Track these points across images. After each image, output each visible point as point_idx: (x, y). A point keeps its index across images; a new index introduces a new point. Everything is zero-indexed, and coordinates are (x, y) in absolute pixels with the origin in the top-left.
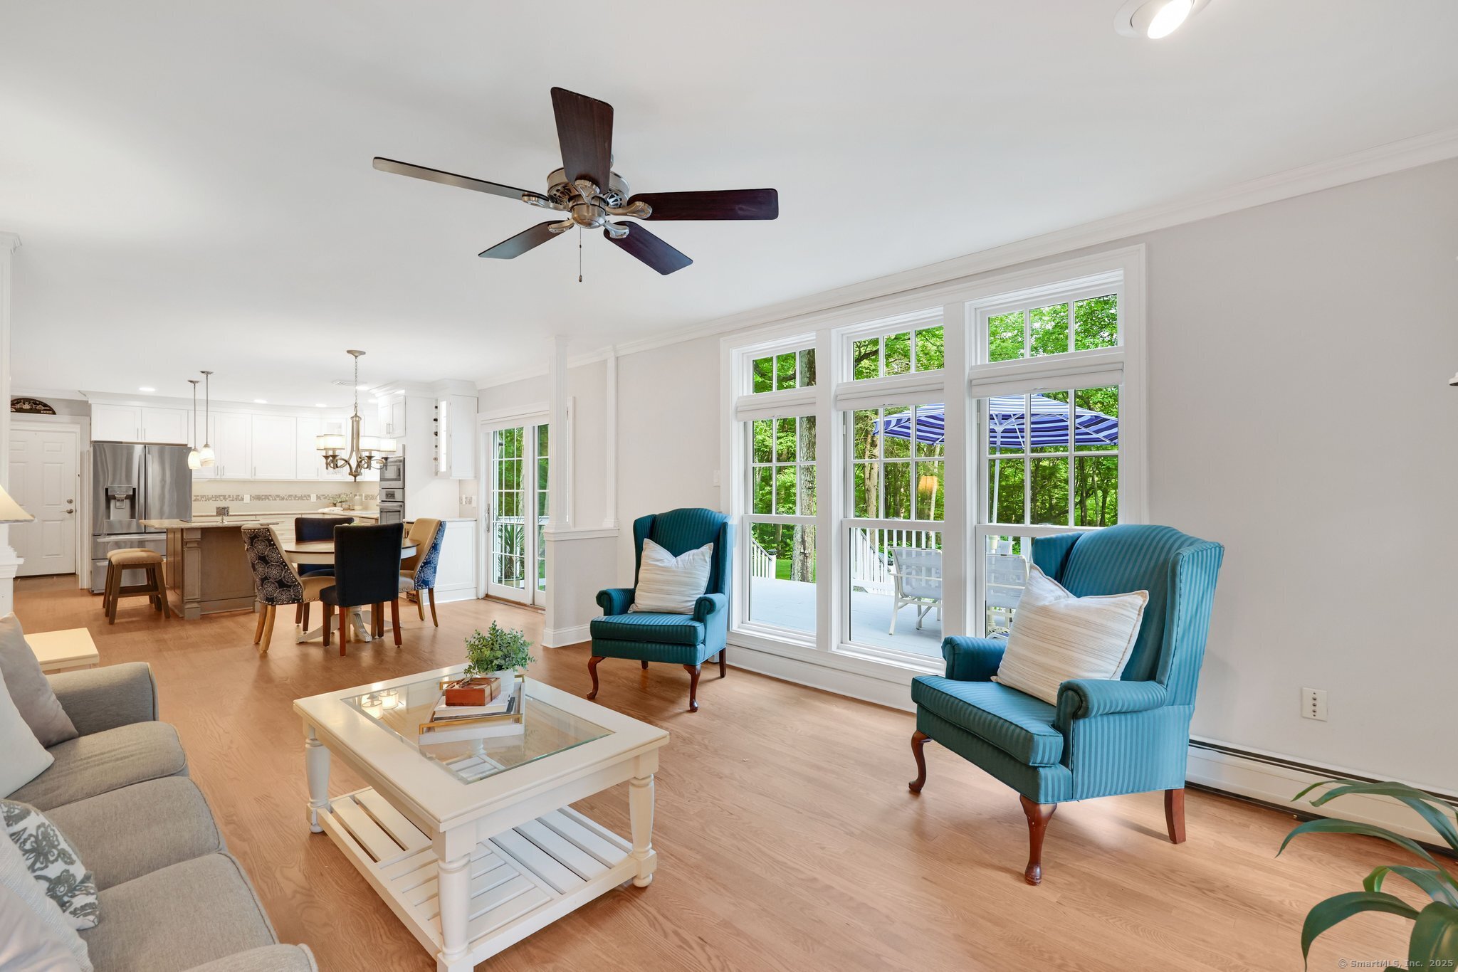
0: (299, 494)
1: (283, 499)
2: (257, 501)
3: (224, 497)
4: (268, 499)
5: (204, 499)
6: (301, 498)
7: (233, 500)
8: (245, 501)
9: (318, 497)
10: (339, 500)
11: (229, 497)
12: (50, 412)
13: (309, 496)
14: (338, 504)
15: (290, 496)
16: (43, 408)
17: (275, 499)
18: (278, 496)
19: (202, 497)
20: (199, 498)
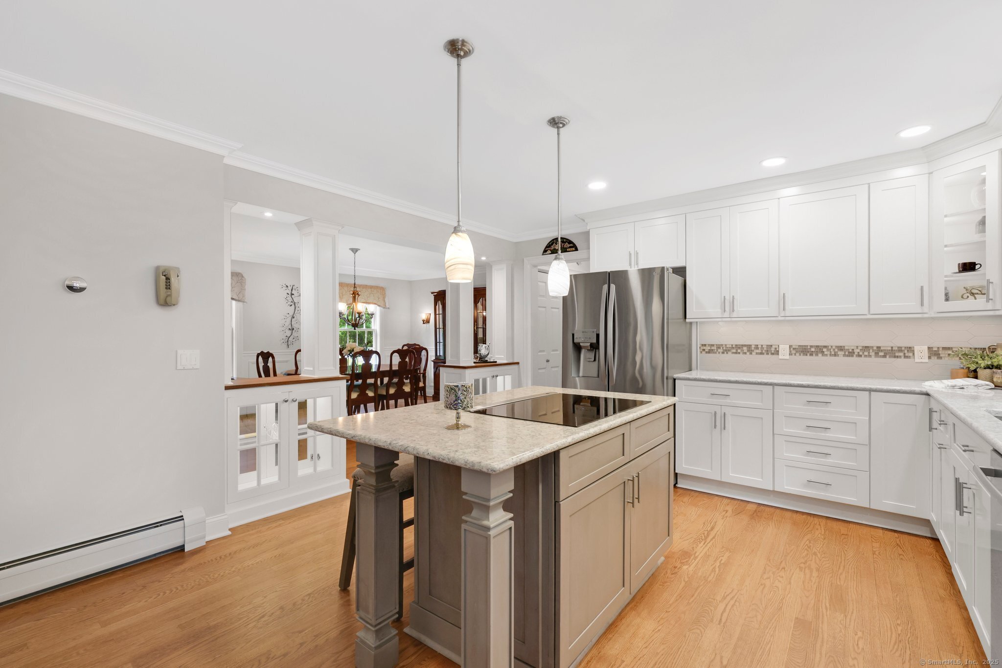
0: (886, 344)
1: (851, 354)
2: (803, 357)
3: (749, 346)
4: (823, 352)
5: (721, 350)
6: (892, 353)
7: (761, 353)
8: (781, 357)
9: (934, 353)
10: (983, 364)
11: (757, 347)
12: (574, 249)
13: (910, 349)
14: (981, 372)
15: (866, 348)
16: (569, 245)
17: (835, 355)
18: (841, 348)
19: (719, 347)
20: (714, 348)
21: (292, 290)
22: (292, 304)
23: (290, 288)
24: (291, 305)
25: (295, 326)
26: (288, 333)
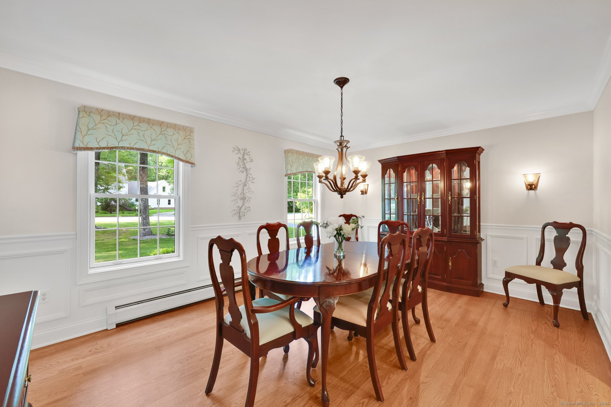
21: (244, 155)
22: (244, 170)
23: (242, 152)
24: (243, 172)
25: (248, 195)
26: (240, 203)
